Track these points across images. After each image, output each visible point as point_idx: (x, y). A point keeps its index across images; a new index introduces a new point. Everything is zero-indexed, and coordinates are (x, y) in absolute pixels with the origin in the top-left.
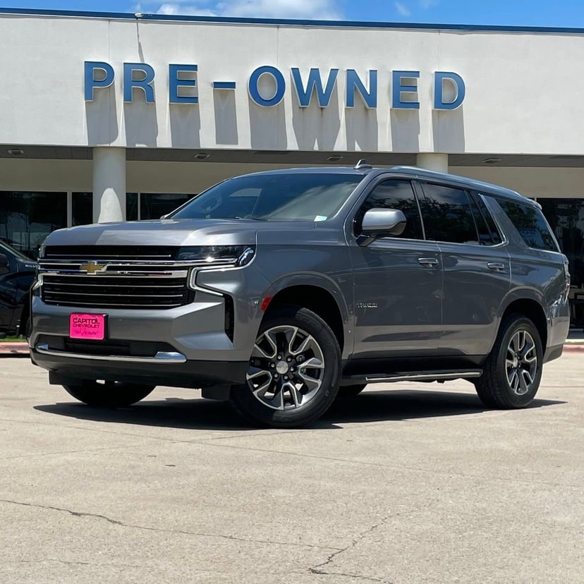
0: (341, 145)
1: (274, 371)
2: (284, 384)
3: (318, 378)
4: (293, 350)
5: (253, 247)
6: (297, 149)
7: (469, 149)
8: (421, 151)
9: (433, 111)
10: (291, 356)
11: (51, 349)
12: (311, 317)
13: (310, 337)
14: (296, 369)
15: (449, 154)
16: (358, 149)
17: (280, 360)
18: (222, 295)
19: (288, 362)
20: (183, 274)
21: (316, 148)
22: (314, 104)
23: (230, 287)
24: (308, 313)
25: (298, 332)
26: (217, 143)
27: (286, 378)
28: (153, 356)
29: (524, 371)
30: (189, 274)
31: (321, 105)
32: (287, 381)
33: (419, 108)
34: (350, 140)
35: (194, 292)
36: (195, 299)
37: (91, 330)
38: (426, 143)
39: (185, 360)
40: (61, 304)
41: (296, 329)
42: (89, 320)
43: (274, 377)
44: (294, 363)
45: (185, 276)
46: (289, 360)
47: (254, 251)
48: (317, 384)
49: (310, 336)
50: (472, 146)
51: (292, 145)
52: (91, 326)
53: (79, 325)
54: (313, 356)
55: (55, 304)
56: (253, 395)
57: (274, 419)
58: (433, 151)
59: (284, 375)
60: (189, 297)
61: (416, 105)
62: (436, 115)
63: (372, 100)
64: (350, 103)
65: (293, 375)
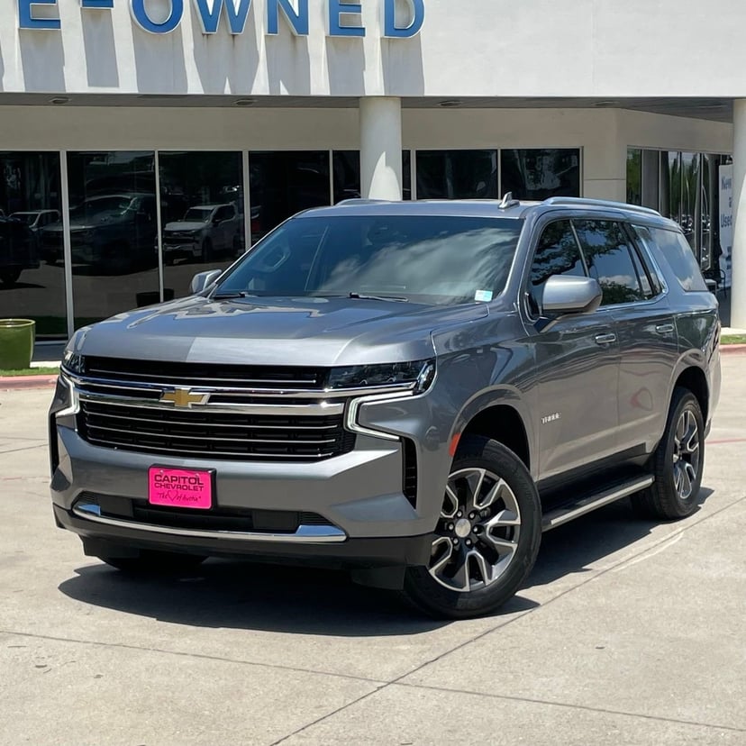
0: (260, 87)
1: (453, 534)
2: (469, 554)
3: (510, 539)
4: (478, 503)
5: (432, 361)
6: (202, 92)
7: (430, 92)
8: (367, 94)
9: (381, 39)
10: (476, 512)
11: (105, 514)
12: (503, 453)
13: (502, 482)
14: (482, 529)
15: (402, 98)
16: (284, 92)
17: (460, 518)
18: (398, 438)
19: (469, 518)
20: (337, 408)
21: (228, 91)
22: (223, 30)
23: (408, 427)
24: (498, 447)
25: (485, 476)
26: (90, 85)
27: (468, 543)
28: (293, 531)
29: (687, 465)
30: (346, 410)
31: (233, 31)
32: (470, 547)
33: (364, 35)
34: (273, 80)
35: (354, 435)
36: (356, 447)
37: (189, 494)
38: (373, 83)
39: (344, 538)
40: (121, 448)
41: (483, 471)
42: (184, 478)
43: (454, 545)
44: (480, 520)
45: (340, 412)
46: (472, 516)
47: (434, 368)
48: (511, 548)
49: (501, 480)
50: (434, 87)
51: (195, 87)
52: (188, 488)
53: (166, 486)
54: (503, 507)
55: (112, 446)
56: (429, 573)
57: (459, 606)
58: (383, 94)
59: (467, 539)
60: (346, 442)
61: (361, 31)
62: (386, 44)
63: (301, 24)
64: (272, 28)
65: (478, 537)
